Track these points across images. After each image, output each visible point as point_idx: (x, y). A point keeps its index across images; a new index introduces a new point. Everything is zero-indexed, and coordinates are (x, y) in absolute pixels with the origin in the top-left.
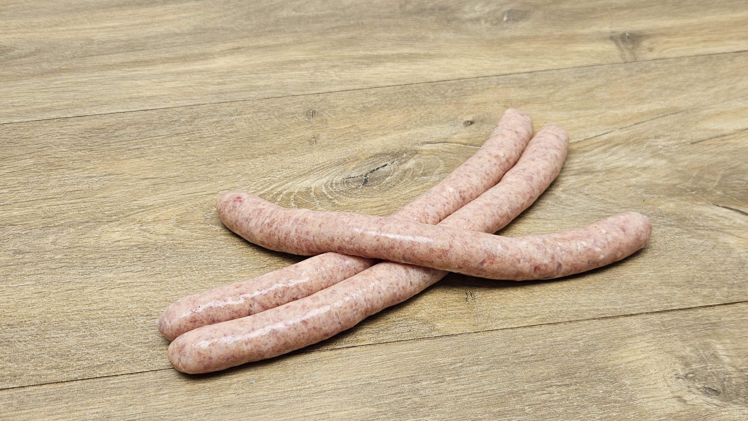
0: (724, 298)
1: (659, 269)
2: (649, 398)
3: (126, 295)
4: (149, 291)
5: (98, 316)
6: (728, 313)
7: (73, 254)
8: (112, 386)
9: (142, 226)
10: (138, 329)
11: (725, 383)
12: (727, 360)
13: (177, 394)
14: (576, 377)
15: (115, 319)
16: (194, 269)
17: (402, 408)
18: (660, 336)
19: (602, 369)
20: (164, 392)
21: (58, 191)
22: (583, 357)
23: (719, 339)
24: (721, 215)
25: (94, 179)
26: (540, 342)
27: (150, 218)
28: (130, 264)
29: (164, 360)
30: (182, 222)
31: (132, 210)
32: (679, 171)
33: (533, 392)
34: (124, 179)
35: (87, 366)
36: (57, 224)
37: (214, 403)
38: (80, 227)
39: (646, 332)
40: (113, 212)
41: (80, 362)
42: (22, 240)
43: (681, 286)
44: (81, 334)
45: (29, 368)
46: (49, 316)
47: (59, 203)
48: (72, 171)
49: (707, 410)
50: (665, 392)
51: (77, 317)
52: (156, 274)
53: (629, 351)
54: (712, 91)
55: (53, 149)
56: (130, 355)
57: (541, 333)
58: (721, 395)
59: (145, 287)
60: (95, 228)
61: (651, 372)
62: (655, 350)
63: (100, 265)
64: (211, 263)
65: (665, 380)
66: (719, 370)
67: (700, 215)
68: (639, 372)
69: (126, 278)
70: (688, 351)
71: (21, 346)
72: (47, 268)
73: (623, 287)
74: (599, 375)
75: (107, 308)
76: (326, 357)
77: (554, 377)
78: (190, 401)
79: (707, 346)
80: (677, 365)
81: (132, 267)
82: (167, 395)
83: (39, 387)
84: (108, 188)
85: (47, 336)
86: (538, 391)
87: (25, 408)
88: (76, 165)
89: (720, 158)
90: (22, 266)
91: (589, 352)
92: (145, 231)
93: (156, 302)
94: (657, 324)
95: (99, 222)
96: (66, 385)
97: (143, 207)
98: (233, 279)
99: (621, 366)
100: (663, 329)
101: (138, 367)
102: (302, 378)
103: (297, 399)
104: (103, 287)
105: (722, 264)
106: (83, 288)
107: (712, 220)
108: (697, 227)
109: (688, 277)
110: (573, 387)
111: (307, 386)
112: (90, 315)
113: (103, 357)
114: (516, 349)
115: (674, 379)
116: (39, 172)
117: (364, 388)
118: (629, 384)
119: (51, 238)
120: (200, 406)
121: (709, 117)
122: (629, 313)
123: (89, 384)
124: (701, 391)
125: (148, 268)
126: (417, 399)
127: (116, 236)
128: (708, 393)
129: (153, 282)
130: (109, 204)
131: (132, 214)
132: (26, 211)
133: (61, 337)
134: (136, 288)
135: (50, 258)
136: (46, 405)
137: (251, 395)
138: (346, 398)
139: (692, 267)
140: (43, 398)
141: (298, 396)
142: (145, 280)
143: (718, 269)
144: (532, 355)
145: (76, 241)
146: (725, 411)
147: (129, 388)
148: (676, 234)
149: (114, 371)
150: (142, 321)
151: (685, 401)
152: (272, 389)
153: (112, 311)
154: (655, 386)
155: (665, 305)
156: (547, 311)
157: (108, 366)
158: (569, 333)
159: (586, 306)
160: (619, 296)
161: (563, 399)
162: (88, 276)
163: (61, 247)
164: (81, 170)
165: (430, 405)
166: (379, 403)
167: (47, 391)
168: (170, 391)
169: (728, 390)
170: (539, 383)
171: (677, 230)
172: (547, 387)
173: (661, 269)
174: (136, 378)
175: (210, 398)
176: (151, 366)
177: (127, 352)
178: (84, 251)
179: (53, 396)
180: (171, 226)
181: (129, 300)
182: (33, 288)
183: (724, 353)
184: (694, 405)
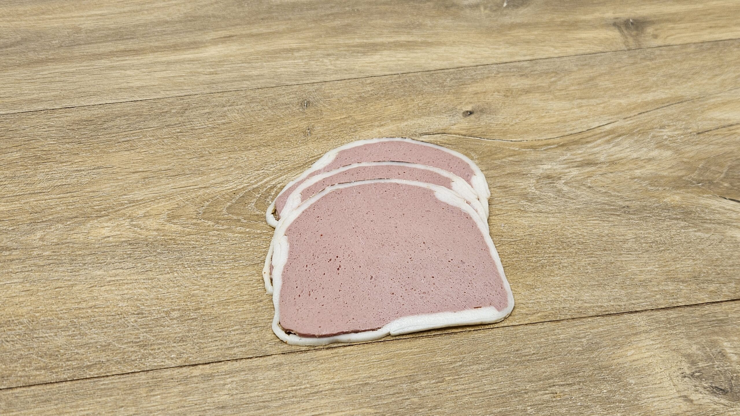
0: (731, 294)
1: (664, 264)
2: (654, 397)
3: (116, 293)
4: (140, 288)
5: (88, 315)
6: (736, 309)
7: (62, 250)
8: (103, 387)
9: (132, 221)
10: (129, 328)
11: (733, 382)
12: (735, 358)
13: (169, 395)
14: (579, 376)
15: (105, 318)
16: (186, 266)
17: (401, 408)
18: (666, 333)
19: (606, 368)
20: (156, 393)
21: (46, 185)
22: (586, 356)
23: (726, 336)
24: (728, 208)
25: (83, 172)
26: (542, 340)
27: (141, 212)
28: (120, 261)
29: (156, 360)
30: (174, 217)
31: (122, 204)
32: (685, 163)
33: (536, 391)
34: (113, 173)
35: (76, 366)
36: (44, 220)
37: (207, 404)
38: (68, 223)
39: (651, 329)
40: (102, 206)
41: (69, 363)
42: (8, 236)
43: (687, 282)
44: (71, 333)
45: (18, 369)
46: (37, 315)
47: (47, 197)
48: (60, 165)
49: (714, 410)
50: (671, 391)
51: (66, 316)
52: (146, 271)
53: (634, 349)
54: (718, 79)
55: (41, 141)
56: (121, 355)
57: (543, 330)
58: (729, 394)
59: (135, 284)
60: (84, 223)
61: (657, 370)
62: (660, 348)
63: (90, 261)
64: (203, 259)
65: (671, 379)
66: (726, 368)
67: (706, 208)
68: (645, 371)
69: (117, 275)
70: (694, 349)
71: (8, 346)
72: (35, 265)
73: (628, 283)
74: (603, 375)
75: (97, 307)
76: (322, 356)
77: (556, 376)
78: (183, 403)
79: (713, 344)
80: (683, 363)
81: (122, 264)
82: (159, 397)
83: (27, 389)
84: (97, 182)
85: (35, 336)
86: (540, 390)
87: (14, 410)
88: (64, 158)
89: (727, 149)
90: (9, 262)
91: (593, 351)
92: (135, 226)
93: (147, 300)
94: (663, 321)
95: (88, 217)
96: (55, 387)
97: (134, 202)
98: (227, 276)
99: (625, 365)
100: (669, 326)
101: (129, 367)
102: (298, 378)
103: (292, 400)
104: (92, 285)
105: (729, 259)
106: (72, 286)
107: (719, 213)
108: (704, 221)
109: (694, 272)
110: (577, 387)
111: (303, 387)
112: (79, 313)
113: (93, 357)
114: (517, 347)
115: (680, 378)
116: (26, 166)
117: (362, 388)
118: (634, 382)
119: (39, 234)
120: (193, 407)
121: (716, 106)
122: (634, 310)
123: (79, 385)
124: (708, 391)
125: (139, 265)
126: (416, 400)
127: (105, 232)
128: (715, 393)
129: (144, 279)
130: (99, 199)
131: (121, 209)
132: (13, 206)
133: (49, 336)
134: (126, 286)
135: (38, 255)
136: (35, 407)
137: (246, 396)
138: (342, 399)
139: (698, 262)
140: (31, 399)
141: (293, 396)
142: (136, 277)
143: (726, 264)
144: (534, 354)
145: (65, 237)
146: (733, 411)
147: (119, 389)
148: (682, 228)
149: (105, 371)
150: (133, 320)
151: (692, 401)
152: (267, 390)
153: (102, 309)
154: (661, 385)
155: (671, 302)
156: (550, 308)
157: (98, 366)
158: (572, 331)
159: (589, 303)
160: (623, 292)
161: (567, 399)
162: (77, 274)
163: (48, 244)
164: (69, 163)
165: (430, 406)
166: (377, 403)
167: (36, 393)
168: (162, 392)
169: (736, 389)
170: (541, 382)
171: (683, 224)
172: (550, 387)
173: (666, 264)
174: (127, 379)
175: (203, 399)
176: (142, 366)
177: (118, 351)
178: (72, 247)
179: (42, 398)
180: (162, 221)
181: (119, 297)
182: (20, 286)
183: (732, 351)
184: (701, 405)
